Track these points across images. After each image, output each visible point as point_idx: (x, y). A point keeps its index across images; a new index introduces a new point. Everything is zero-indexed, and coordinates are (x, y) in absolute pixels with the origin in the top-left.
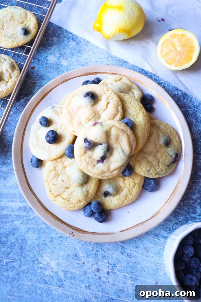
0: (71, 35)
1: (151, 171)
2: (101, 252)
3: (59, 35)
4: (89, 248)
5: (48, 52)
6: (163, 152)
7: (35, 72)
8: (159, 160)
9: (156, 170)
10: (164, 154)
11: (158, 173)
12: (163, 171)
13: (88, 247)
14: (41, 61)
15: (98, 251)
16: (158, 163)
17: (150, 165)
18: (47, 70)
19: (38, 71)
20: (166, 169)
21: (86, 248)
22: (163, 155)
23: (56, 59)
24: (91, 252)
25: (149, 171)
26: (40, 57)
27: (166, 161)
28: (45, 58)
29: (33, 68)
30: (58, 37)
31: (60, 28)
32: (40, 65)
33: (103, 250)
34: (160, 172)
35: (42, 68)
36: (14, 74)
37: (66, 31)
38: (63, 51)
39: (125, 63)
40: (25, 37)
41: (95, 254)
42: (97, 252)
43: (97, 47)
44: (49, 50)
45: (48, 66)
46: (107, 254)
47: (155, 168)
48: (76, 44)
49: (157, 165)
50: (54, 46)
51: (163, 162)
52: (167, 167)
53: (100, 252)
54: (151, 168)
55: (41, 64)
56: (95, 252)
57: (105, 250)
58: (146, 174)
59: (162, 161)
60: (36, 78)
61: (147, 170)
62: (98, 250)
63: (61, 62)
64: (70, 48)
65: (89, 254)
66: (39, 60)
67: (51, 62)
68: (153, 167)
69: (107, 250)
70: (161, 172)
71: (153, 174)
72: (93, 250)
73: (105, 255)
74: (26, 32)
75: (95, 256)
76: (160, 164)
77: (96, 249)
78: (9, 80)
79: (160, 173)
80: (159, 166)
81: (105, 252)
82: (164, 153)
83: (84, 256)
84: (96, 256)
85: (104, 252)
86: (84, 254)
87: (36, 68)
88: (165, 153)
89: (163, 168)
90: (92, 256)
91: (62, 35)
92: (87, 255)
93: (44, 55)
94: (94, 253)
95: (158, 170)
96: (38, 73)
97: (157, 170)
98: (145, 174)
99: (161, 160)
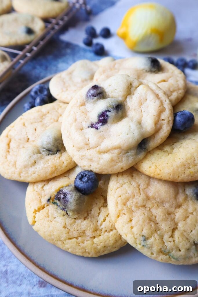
1: (151, 240)
6: (190, 210)
8: (176, 224)
9: (164, 243)
10: (191, 215)
11: (167, 251)
12: (180, 250)
16: (174, 230)
17: (153, 226)
20: (188, 249)
22: (188, 217)
25: (146, 239)
27: (193, 232)
34: (172, 250)
47: (162, 238)
49: (170, 234)
51: (185, 231)
52: (191, 245)
54: (152, 234)
58: (138, 242)
59: (182, 229)
61: (143, 236)
68: (159, 232)
70: (174, 252)
71: (155, 249)
76: (177, 234)
79: (171, 254)
80: (172, 236)
82: (192, 213)
88: (194, 213)
89: (180, 246)
95: (169, 245)
97: (166, 244)
98: (135, 242)
99: (180, 225)
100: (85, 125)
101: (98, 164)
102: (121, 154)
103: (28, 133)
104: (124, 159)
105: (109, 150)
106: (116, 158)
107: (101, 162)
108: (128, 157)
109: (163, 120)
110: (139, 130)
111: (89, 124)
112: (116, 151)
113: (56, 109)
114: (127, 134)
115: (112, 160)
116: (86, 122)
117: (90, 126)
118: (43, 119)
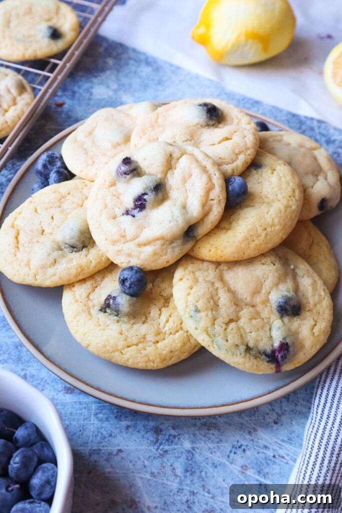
0: (142, 57)
2: (204, 495)
3: (119, 54)
4: (169, 483)
5: (94, 80)
7: (63, 111)
13: (168, 480)
14: (77, 95)
15: (193, 493)
18: (89, 109)
19: (70, 111)
21: (163, 484)
23: (111, 93)
24: (174, 494)
26: (76, 89)
28: (88, 91)
29: (60, 105)
30: (118, 58)
31: (121, 45)
32: (76, 102)
33: (209, 493)
35: (80, 106)
36: (23, 99)
37: (134, 50)
38: (125, 81)
39: (255, 104)
40: (52, 42)
41: (187, 501)
42: (192, 497)
43: (197, 77)
44: (96, 77)
45: (92, 102)
46: (219, 503)
48: (154, 70)
50: (108, 73)
53: (200, 497)
55: (79, 99)
56: (186, 495)
57: (213, 490)
60: (65, 121)
62: (195, 491)
63: (121, 98)
64: (140, 77)
65: (170, 500)
66: (74, 93)
67: (98, 97)
69: (218, 490)
72: (180, 490)
73: (215, 506)
74: (55, 34)
75: (185, 507)
77: (188, 488)
78: (10, 107)
81: (213, 497)
83: (156, 507)
84: (189, 507)
85: (211, 496)
86: (157, 499)
87: (66, 106)
90: (179, 506)
91: (125, 56)
92: (165, 503)
93: (86, 86)
94: (185, 499)
96: (70, 113)
100: (119, 211)
101: (139, 259)
102: (165, 246)
103: (42, 223)
104: (169, 251)
105: (151, 242)
106: (159, 251)
107: (142, 256)
108: (173, 248)
109: (212, 200)
110: (184, 216)
111: (123, 211)
112: (159, 243)
113: (80, 189)
114: (170, 222)
115: (155, 253)
116: (119, 208)
117: (124, 212)
118: (62, 203)
